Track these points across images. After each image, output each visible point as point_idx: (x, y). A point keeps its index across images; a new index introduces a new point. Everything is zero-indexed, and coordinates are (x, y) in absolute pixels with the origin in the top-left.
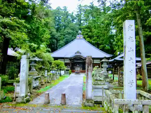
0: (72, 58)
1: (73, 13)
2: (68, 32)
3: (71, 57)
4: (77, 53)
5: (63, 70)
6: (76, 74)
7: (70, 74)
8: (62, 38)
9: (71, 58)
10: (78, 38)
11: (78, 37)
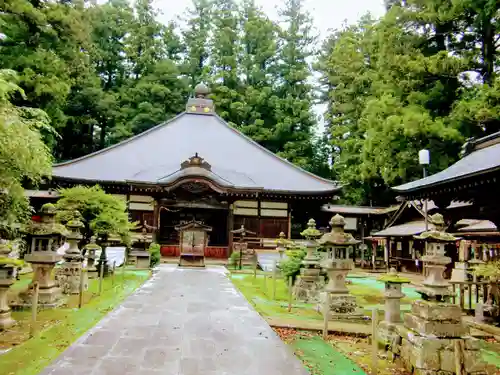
0: (168, 189)
1: (172, 26)
2: (148, 90)
3: (163, 181)
4: (192, 164)
5: (116, 244)
6: (183, 262)
7: (154, 262)
8: (125, 116)
9: (163, 186)
10: (194, 109)
11: (192, 104)
